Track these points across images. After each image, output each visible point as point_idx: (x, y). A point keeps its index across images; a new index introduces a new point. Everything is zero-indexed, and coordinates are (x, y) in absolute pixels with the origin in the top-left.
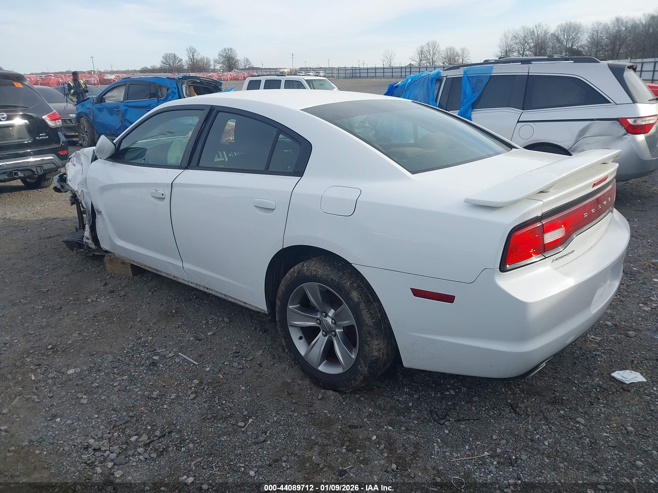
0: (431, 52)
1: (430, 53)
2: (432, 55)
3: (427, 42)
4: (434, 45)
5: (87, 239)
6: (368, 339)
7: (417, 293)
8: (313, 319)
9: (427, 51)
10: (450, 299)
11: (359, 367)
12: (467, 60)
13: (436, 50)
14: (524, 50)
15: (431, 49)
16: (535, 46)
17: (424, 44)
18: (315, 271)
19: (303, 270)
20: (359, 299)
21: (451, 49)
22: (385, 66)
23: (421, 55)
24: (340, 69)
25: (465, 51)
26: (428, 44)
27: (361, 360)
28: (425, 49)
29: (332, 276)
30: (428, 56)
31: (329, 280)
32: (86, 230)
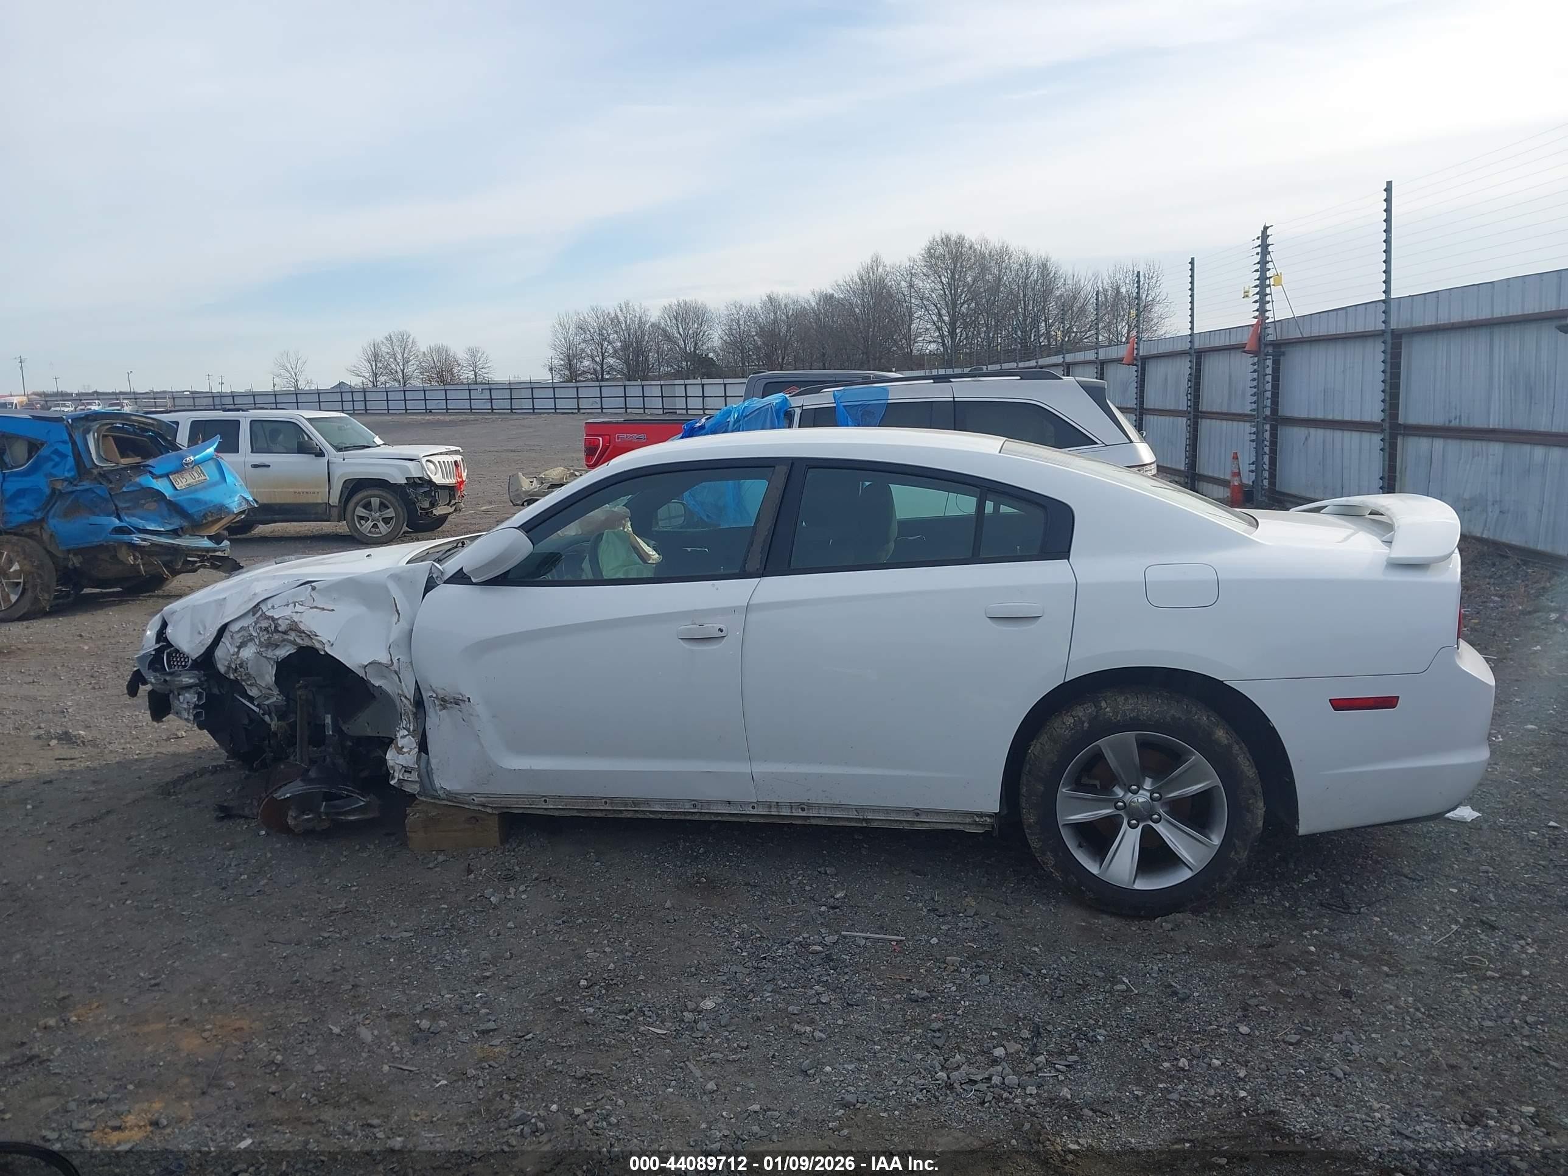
0: (399, 356)
1: (395, 359)
2: (401, 364)
3: (387, 335)
4: (404, 340)
5: (405, 771)
6: (1251, 801)
7: (1338, 705)
8: (1106, 803)
9: (388, 353)
10: (1389, 702)
11: (1233, 853)
12: (486, 375)
13: (410, 352)
14: (603, 355)
15: (398, 350)
16: (626, 346)
17: (380, 337)
18: (1132, 710)
19: (1105, 714)
20: (1228, 739)
21: (441, 350)
22: (276, 389)
23: (374, 364)
24: (197, 395)
25: (479, 355)
26: (389, 339)
27: (1237, 841)
28: (384, 349)
29: (1172, 712)
30: (393, 366)
31: (1169, 719)
32: (405, 750)
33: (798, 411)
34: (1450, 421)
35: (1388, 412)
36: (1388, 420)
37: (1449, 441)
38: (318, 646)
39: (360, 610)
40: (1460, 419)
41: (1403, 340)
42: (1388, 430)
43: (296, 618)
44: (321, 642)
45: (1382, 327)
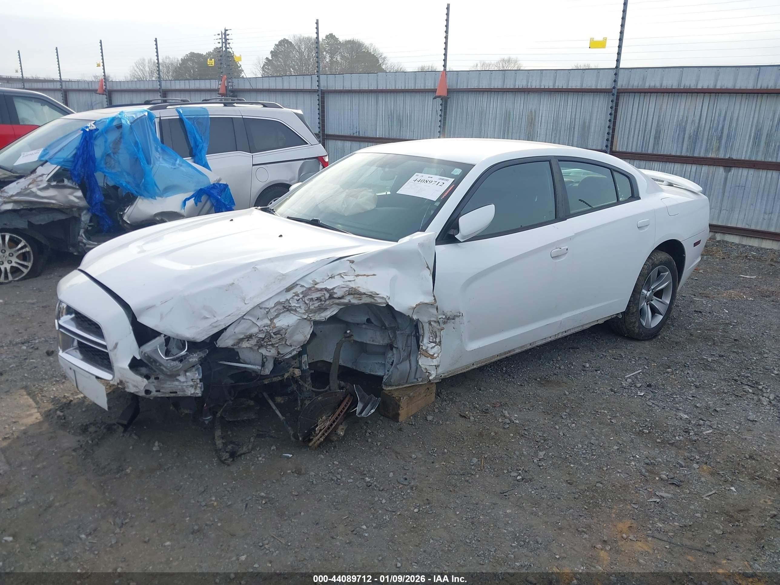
32: (435, 355)
33: (157, 121)
34: (354, 134)
35: (321, 128)
36: (321, 132)
37: (354, 143)
38: (379, 300)
39: (393, 272)
40: (359, 132)
41: (325, 95)
42: (321, 137)
43: (352, 285)
44: (383, 298)
45: (317, 88)
